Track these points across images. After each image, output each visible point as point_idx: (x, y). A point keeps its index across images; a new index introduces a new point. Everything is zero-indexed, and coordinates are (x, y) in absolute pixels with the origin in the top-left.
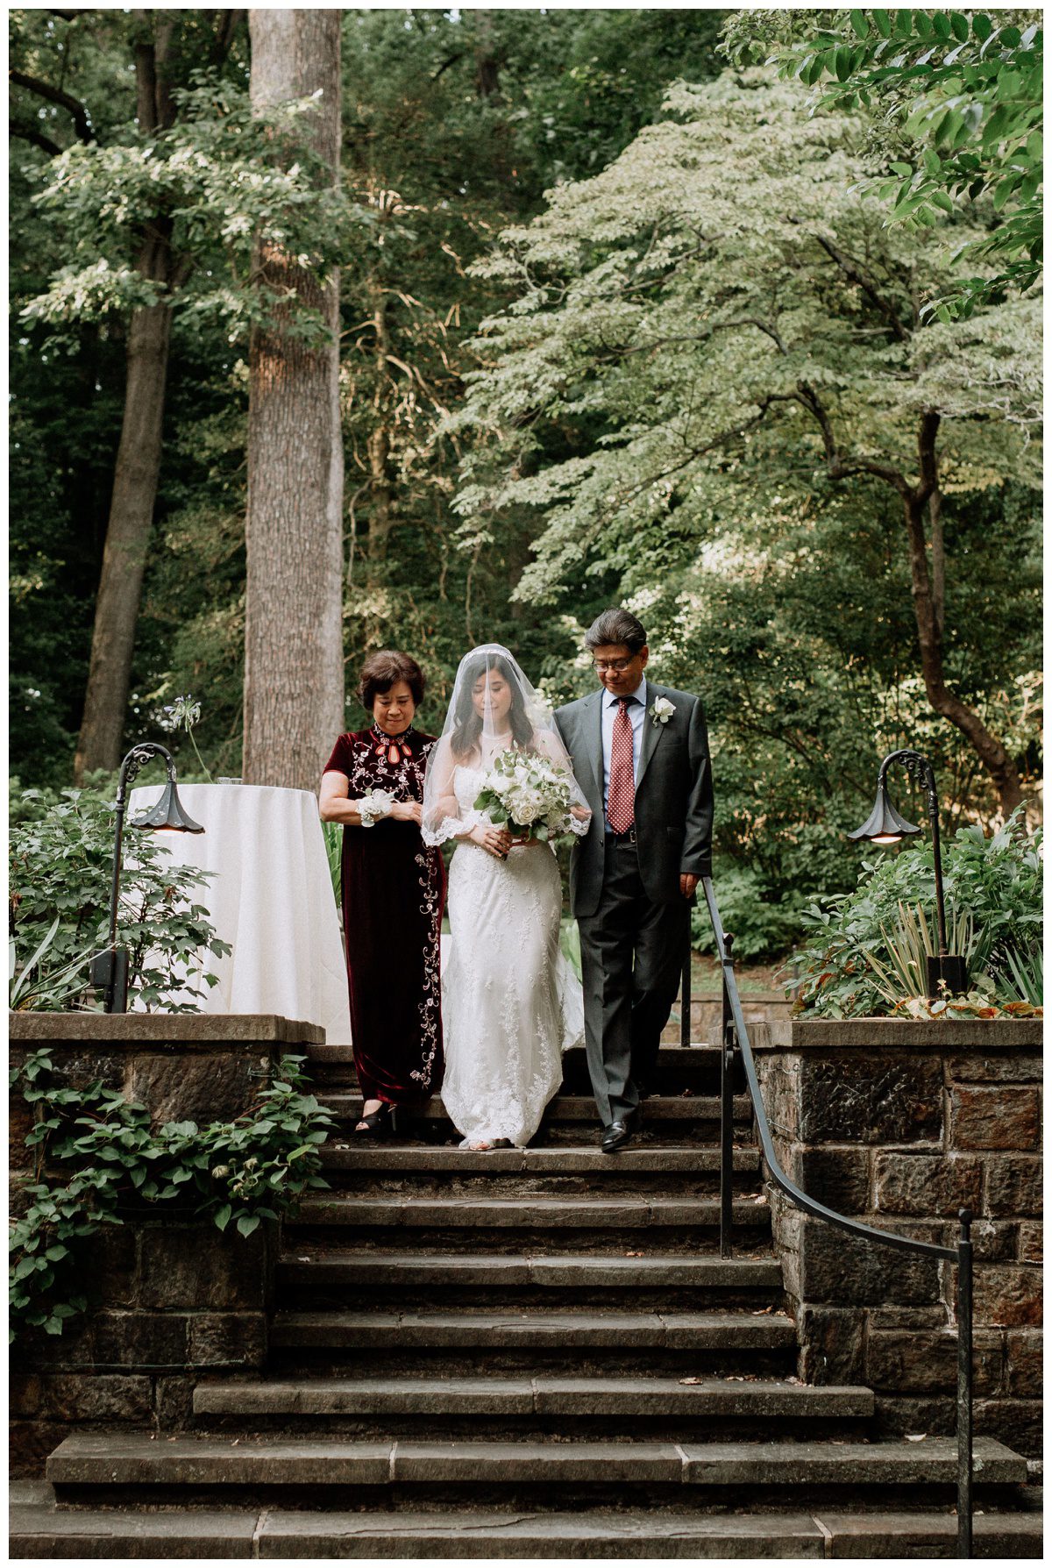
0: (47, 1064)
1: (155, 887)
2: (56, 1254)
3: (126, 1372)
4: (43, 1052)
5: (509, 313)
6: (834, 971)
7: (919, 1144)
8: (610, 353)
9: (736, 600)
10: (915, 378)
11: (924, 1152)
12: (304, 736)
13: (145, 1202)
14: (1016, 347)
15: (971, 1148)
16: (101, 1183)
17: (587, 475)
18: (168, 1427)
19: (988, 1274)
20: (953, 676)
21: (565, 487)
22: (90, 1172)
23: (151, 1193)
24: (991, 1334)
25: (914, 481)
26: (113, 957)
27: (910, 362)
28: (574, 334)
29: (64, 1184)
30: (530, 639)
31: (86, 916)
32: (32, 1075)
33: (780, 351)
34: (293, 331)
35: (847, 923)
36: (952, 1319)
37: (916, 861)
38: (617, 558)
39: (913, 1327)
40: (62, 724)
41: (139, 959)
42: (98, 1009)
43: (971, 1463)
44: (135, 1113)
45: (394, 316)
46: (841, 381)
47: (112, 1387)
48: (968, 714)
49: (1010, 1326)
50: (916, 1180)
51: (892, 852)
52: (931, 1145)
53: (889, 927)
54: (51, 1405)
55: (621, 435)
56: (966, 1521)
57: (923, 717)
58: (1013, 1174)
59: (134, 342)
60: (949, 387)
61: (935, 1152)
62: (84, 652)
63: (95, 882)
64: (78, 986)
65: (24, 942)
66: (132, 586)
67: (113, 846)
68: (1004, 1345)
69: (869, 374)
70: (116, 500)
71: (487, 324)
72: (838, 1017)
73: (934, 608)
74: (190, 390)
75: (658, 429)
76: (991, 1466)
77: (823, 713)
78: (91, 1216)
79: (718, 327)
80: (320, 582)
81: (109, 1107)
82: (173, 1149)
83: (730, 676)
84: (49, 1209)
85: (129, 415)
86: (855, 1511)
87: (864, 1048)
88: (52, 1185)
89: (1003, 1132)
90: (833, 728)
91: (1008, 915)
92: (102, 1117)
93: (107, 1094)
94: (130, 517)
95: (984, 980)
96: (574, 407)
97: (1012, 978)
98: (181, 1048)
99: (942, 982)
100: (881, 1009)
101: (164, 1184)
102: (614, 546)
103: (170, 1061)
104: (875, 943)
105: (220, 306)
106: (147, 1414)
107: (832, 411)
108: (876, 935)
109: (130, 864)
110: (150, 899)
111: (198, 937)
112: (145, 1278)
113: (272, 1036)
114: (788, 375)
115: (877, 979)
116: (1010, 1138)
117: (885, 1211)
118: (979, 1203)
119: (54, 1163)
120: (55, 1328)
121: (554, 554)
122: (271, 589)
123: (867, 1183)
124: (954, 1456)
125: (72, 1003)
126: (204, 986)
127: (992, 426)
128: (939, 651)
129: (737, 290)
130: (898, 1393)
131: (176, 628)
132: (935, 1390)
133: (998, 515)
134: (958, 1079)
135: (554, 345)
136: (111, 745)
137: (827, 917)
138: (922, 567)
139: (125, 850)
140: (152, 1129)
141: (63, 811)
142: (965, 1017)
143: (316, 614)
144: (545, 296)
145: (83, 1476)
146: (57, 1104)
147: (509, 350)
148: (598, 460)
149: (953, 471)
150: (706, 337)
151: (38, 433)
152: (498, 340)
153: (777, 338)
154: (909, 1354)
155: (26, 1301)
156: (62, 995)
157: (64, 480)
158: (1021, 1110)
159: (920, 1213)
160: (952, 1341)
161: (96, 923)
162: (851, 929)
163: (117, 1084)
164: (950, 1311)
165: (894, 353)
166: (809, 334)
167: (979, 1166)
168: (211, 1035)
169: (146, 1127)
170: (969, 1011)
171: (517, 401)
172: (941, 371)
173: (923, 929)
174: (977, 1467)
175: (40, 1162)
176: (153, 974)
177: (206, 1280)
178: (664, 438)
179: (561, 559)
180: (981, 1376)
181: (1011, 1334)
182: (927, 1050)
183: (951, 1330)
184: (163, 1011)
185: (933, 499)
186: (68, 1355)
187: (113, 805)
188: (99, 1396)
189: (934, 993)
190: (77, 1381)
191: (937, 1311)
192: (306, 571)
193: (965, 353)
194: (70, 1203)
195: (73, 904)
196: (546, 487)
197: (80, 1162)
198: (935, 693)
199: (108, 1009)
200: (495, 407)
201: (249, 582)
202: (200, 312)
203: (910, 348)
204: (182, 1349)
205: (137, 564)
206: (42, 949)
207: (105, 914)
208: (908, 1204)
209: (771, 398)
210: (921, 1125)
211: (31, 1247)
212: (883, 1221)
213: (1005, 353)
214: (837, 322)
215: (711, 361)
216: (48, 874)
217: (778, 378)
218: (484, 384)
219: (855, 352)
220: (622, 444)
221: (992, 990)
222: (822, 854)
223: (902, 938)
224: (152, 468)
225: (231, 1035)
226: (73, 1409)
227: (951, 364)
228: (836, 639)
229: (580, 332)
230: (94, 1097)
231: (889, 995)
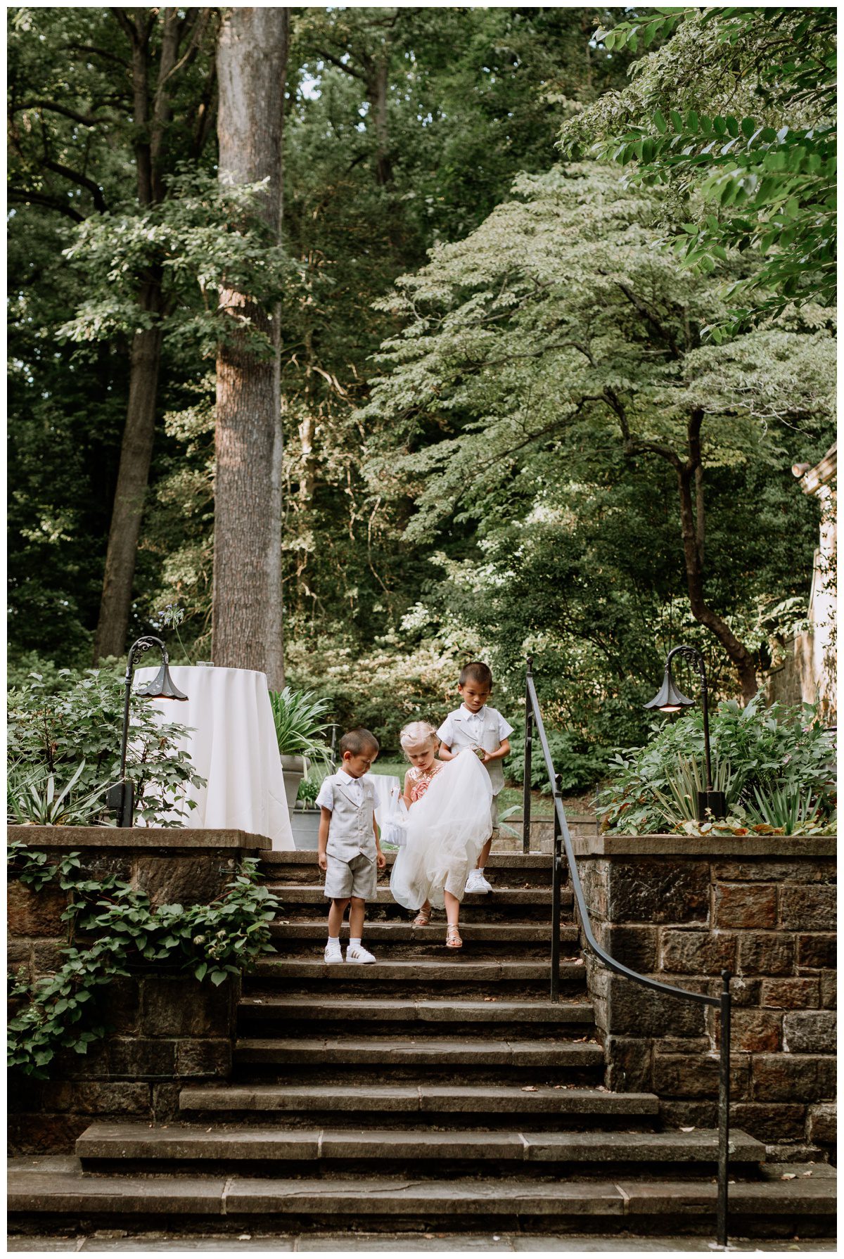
0: (77, 863)
1: (153, 738)
2: (83, 997)
3: (132, 1080)
4: (74, 854)
5: (402, 337)
6: (630, 801)
7: (693, 924)
8: (472, 366)
9: (559, 542)
10: (687, 385)
11: (695, 929)
12: (254, 635)
13: (146, 960)
14: (758, 363)
15: (729, 927)
16: (115, 948)
17: (455, 452)
18: (161, 1118)
19: (739, 1015)
20: (709, 595)
21: (439, 461)
22: (107, 939)
23: (150, 955)
24: (741, 1057)
25: (685, 459)
26: (123, 788)
27: (683, 374)
28: (447, 352)
29: (89, 948)
30: (411, 568)
31: (103, 758)
32: (66, 870)
33: (591, 366)
34: (248, 348)
35: (641, 767)
36: (714, 1047)
37: (690, 725)
38: (476, 511)
39: (687, 1052)
40: (83, 625)
41: (141, 789)
42: (112, 825)
43: (728, 1147)
44: (139, 898)
45: (318, 339)
46: (635, 387)
47: (122, 1091)
48: (720, 623)
49: (755, 1052)
50: (690, 949)
51: (673, 718)
52: (700, 925)
53: (670, 771)
54: (79, 1103)
55: (479, 424)
56: (724, 1188)
57: (689, 625)
58: (758, 945)
59: (136, 355)
60: (710, 391)
61: (703, 930)
62: (99, 574)
63: (110, 734)
64: (98, 808)
65: (60, 777)
66: (133, 528)
67: (123, 709)
68: (750, 1065)
69: (655, 382)
70: (122, 467)
71: (386, 344)
72: (634, 833)
73: (697, 548)
74: (175, 390)
75: (506, 420)
76: (741, 1149)
77: (619, 621)
78: (108, 971)
79: (548, 348)
80: (266, 526)
81: (120, 894)
82: (165, 924)
83: (554, 595)
84: (77, 966)
85: (131, 407)
86: (645, 1180)
87: (655, 856)
88: (80, 948)
89: (752, 916)
90: (626, 632)
91: (755, 763)
92: (115, 901)
93: (119, 884)
94: (133, 479)
95: (737, 808)
96: (446, 404)
97: (758, 808)
98: (172, 853)
99: (708, 810)
100: (664, 828)
101: (159, 948)
102: (474, 501)
103: (164, 862)
104: (660, 782)
105: (196, 330)
106: (146, 1110)
107: (627, 408)
108: (661, 776)
109: (134, 722)
110: (148, 746)
111: (183, 774)
112: (146, 1014)
113: (236, 844)
114: (597, 382)
115: (662, 807)
116: (756, 920)
117: (668, 971)
118: (733, 966)
119: (81, 933)
120: (82, 1049)
121: (432, 508)
122: (231, 530)
123: (655, 950)
124: (715, 1142)
125: (94, 820)
126: (186, 809)
127: (739, 420)
128: (701, 578)
129: (563, 322)
130: (675, 1098)
131: (164, 558)
132: (701, 1096)
133: (741, 482)
134: (720, 878)
135: (432, 359)
136: (119, 640)
137: (627, 763)
138: (689, 519)
139: (131, 712)
140: (151, 909)
141: (87, 684)
142: (725, 835)
143: (264, 548)
144: (427, 325)
145: (101, 1153)
146: (84, 892)
147: (400, 363)
148: (464, 442)
149: (711, 452)
150: (539, 355)
151: (66, 420)
152: (394, 356)
153: (590, 356)
154: (684, 1071)
155: (61, 1030)
156: (87, 814)
157: (85, 452)
158: (764, 900)
159: (692, 972)
160: (714, 1062)
161: (111, 764)
162: (643, 771)
163: (127, 878)
164: (712, 1041)
165: (672, 368)
166: (611, 354)
167: (734, 940)
168: (193, 843)
169: (146, 908)
170: (727, 830)
171: (406, 399)
172: (706, 380)
173: (695, 773)
174: (731, 1150)
175: (71, 932)
176: (151, 800)
177: (188, 1016)
178: (509, 426)
179: (437, 511)
180: (733, 1086)
181: (755, 1057)
182: (698, 858)
183: (714, 1054)
184: (158, 826)
185: (697, 471)
186: (91, 1069)
187: (123, 681)
188: (115, 1096)
189: (703, 818)
190: (97, 1086)
191: (703, 1041)
192: (256, 518)
193: (722, 368)
194: (93, 961)
195: (94, 749)
196: (425, 460)
197: (100, 932)
198: (698, 608)
199: (120, 825)
200: (391, 403)
201: (216, 525)
202: (182, 334)
203: (684, 364)
204: (171, 1066)
205: (137, 512)
206: (73, 781)
207: (117, 757)
208: (684, 966)
209: (585, 398)
210: (694, 910)
211: (65, 992)
212: (666, 978)
213: (750, 368)
214: (632, 345)
215: (543, 372)
216: (77, 729)
217: (590, 384)
218: (383, 387)
219: (644, 366)
220: (479, 430)
221: (743, 815)
222: (617, 720)
223: (681, 779)
224: (148, 445)
225: (207, 843)
226: (95, 1106)
227: (713, 375)
228: (629, 570)
229: (451, 350)
230: (110, 886)
231: (671, 819)
